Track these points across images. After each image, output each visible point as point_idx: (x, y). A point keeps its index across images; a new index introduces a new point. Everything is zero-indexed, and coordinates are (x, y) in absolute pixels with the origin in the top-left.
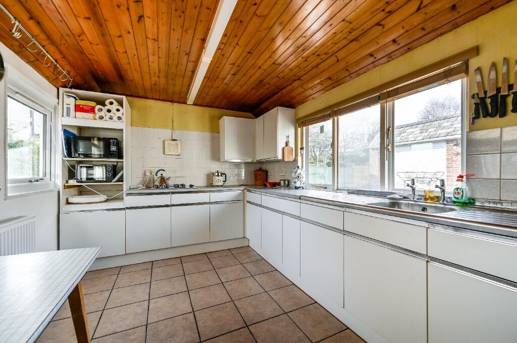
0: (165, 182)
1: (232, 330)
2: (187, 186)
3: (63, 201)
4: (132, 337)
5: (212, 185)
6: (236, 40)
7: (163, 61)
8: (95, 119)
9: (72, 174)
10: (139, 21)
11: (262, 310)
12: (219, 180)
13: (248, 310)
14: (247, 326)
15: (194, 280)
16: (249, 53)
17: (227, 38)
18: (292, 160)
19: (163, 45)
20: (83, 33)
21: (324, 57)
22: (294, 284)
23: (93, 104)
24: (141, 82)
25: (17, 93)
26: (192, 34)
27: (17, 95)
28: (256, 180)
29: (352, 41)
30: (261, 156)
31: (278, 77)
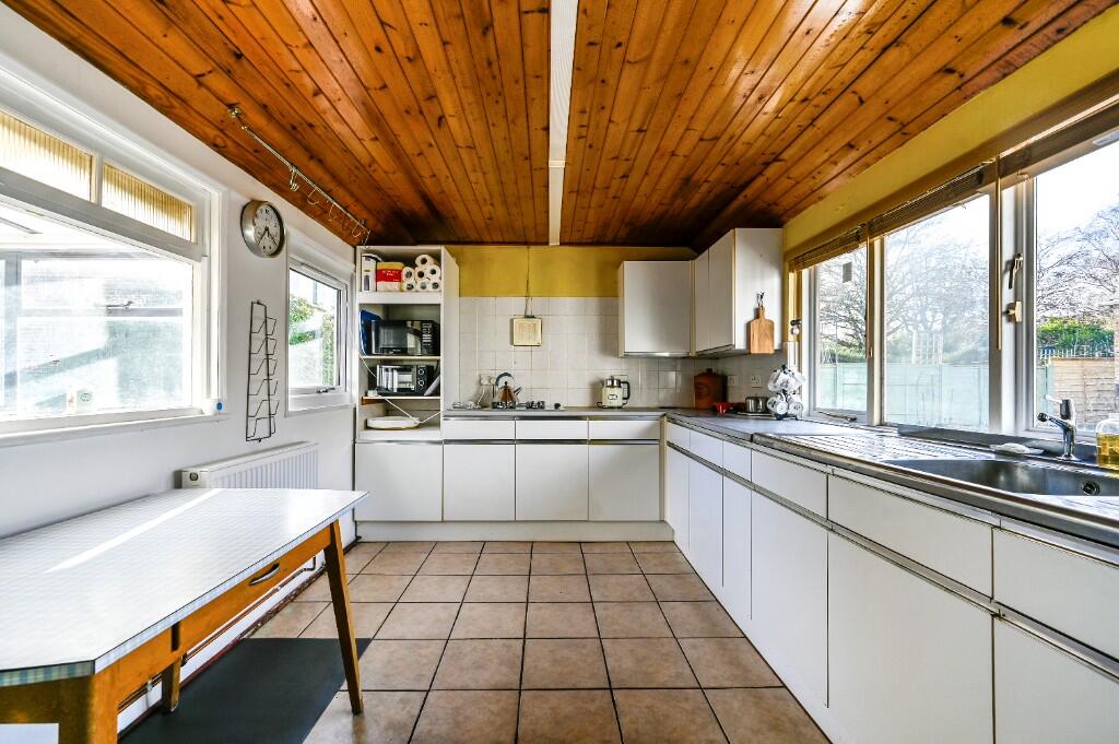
0: (512, 399)
1: (581, 687)
2: (549, 404)
3: (360, 424)
4: (423, 652)
5: (599, 406)
6: (606, 115)
7: (491, 177)
8: (402, 291)
9: (372, 383)
10: (439, 125)
11: (650, 670)
12: (614, 396)
13: (623, 661)
14: (611, 689)
15: (544, 586)
16: (640, 131)
17: (587, 115)
18: (772, 352)
19: (485, 151)
20: (373, 160)
21: (823, 100)
22: (745, 637)
23: (397, 265)
24: (467, 218)
25: (303, 264)
26: (525, 125)
27: (303, 267)
28: (699, 396)
29: (885, 50)
30: (705, 343)
31: (723, 164)
